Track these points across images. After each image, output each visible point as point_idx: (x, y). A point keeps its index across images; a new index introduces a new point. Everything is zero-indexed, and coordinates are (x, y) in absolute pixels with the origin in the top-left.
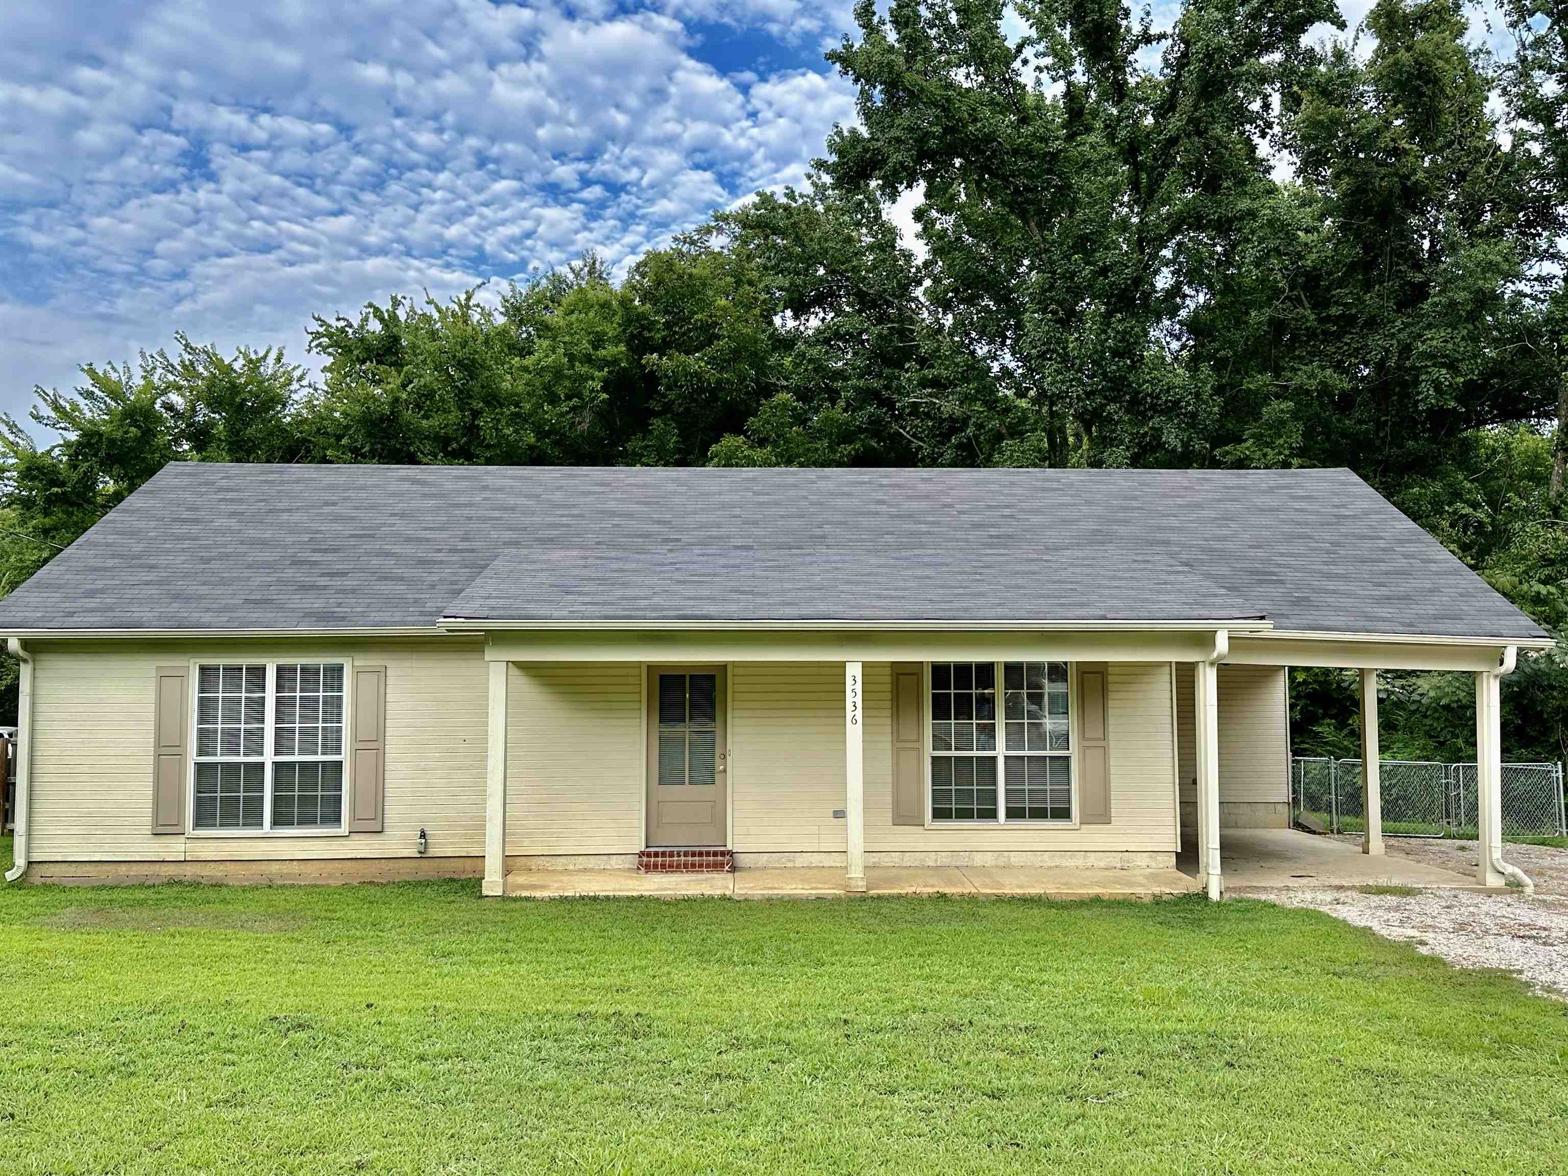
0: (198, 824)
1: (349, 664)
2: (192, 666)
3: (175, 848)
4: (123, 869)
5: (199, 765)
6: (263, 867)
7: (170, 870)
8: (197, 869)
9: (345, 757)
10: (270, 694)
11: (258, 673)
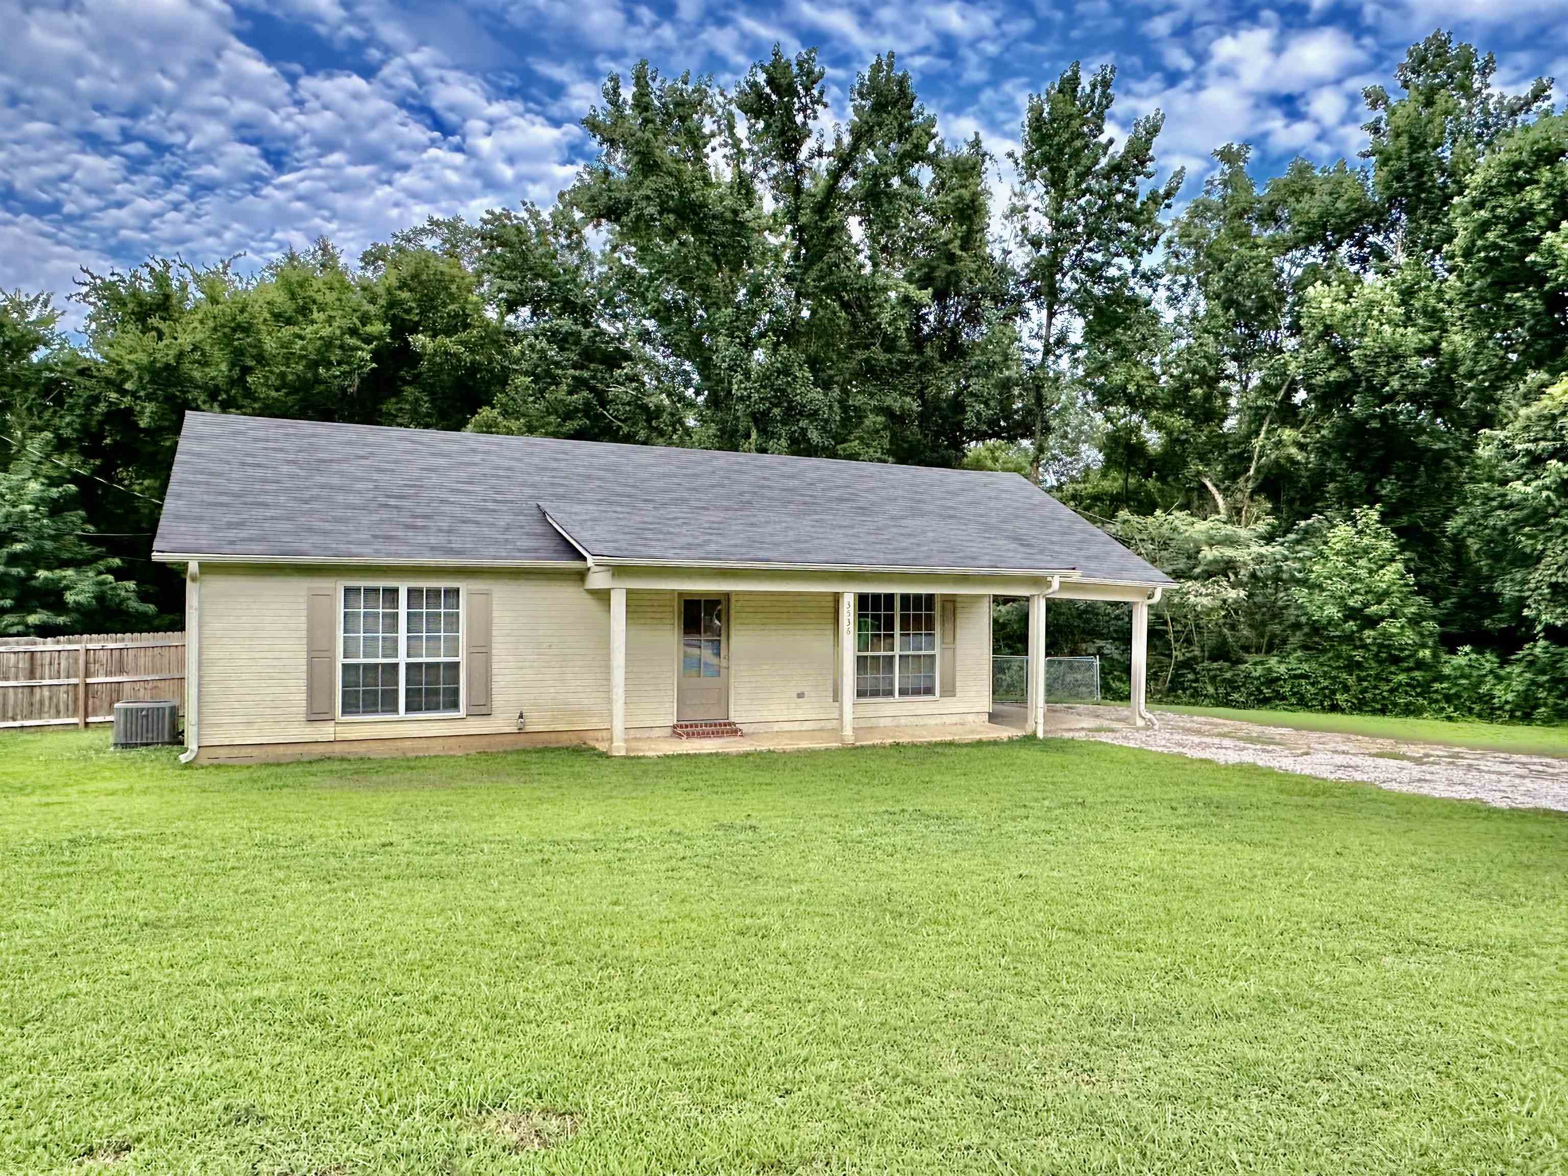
0: (344, 712)
1: (464, 587)
2: (339, 586)
3: (327, 731)
4: (281, 749)
5: (345, 666)
6: (399, 744)
7: (321, 749)
8: (345, 747)
9: (462, 658)
10: (403, 610)
11: (392, 593)
